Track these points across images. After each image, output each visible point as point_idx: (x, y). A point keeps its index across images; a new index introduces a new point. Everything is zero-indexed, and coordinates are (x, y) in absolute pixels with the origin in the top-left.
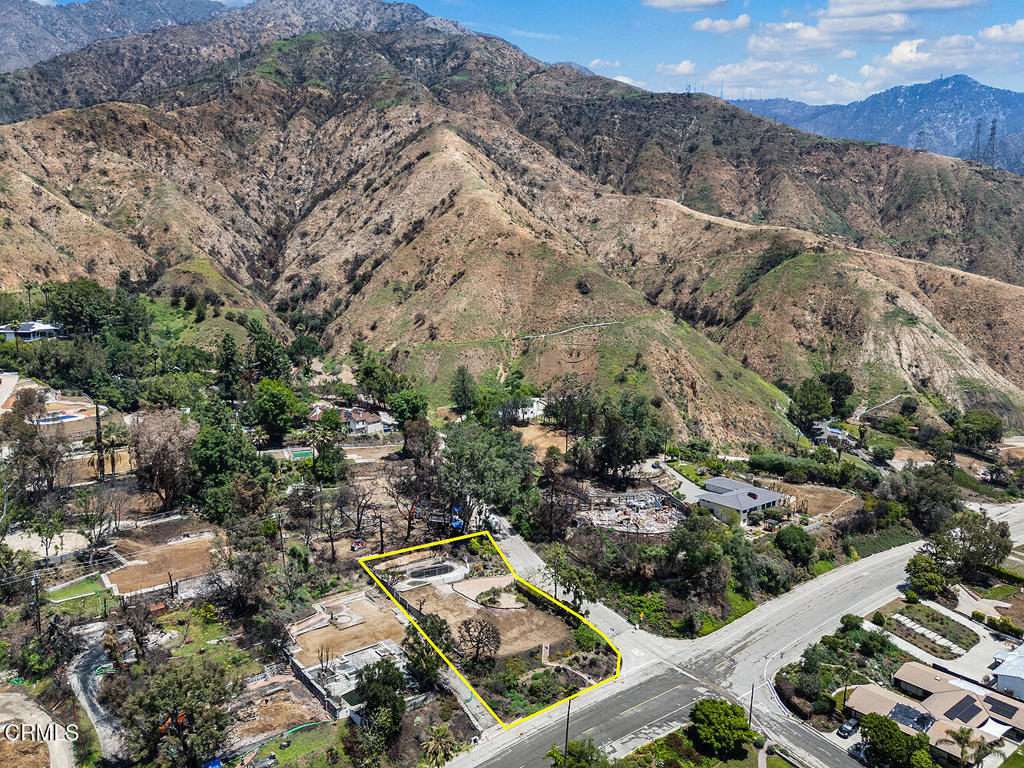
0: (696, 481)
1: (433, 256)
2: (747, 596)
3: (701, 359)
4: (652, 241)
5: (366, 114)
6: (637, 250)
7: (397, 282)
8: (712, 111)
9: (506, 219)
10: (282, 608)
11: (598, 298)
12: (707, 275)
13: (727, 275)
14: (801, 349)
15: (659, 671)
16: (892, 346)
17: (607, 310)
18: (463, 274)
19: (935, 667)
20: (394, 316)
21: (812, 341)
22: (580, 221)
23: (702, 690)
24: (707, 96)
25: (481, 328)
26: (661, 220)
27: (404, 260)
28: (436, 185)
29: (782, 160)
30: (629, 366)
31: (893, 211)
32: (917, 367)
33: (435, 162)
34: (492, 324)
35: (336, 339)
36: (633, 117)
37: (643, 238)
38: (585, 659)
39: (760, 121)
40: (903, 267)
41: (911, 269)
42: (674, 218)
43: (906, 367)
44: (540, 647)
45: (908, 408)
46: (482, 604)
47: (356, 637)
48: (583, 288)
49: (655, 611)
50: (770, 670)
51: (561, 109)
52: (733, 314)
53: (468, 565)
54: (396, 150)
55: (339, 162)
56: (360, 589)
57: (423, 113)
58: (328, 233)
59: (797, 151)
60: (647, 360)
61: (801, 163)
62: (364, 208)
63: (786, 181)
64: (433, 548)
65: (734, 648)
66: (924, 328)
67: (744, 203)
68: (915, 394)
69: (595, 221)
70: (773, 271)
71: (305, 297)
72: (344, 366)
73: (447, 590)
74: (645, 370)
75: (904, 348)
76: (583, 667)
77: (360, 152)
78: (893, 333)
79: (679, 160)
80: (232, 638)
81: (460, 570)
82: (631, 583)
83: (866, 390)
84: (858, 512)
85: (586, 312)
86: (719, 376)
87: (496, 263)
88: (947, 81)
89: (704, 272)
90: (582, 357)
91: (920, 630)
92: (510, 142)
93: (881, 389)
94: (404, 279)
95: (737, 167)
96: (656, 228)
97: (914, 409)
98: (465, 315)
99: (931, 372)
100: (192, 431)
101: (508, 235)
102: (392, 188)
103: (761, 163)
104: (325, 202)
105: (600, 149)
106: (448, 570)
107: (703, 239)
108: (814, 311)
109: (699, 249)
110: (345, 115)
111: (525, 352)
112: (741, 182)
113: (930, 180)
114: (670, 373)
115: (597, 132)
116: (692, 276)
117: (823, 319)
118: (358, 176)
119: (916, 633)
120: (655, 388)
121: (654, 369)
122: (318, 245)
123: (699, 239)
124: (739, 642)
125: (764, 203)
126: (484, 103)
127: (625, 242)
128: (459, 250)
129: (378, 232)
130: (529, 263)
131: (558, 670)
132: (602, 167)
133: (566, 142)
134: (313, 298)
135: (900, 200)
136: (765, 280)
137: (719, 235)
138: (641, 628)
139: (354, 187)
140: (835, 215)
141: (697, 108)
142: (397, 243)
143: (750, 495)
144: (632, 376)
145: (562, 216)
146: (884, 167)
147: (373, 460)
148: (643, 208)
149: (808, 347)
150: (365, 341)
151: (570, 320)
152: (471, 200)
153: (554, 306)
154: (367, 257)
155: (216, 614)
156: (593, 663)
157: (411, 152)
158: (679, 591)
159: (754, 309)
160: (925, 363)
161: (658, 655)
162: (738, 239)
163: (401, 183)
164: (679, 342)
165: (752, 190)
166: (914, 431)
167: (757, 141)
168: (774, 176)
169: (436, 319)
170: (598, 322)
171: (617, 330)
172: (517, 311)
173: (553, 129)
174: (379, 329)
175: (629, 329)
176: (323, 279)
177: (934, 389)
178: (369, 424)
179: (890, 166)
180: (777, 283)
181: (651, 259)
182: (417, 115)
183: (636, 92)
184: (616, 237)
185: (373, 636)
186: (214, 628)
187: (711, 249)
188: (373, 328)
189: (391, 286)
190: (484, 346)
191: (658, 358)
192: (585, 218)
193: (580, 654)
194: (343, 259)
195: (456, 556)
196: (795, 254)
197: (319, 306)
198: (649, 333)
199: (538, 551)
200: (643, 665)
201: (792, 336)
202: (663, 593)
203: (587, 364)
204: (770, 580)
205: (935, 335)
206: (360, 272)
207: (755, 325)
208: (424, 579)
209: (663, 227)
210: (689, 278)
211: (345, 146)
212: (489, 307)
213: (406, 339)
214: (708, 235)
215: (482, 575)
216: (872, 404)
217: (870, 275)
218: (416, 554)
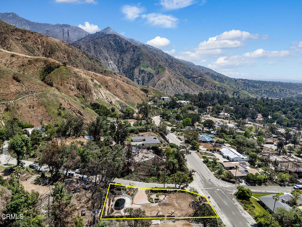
14: (76, 97)
16: (99, 93)
21: (77, 94)
38: (200, 198)
43: (105, 99)
48: (17, 79)
53: (125, 195)
59: (9, 30)
61: (13, 35)
65: (202, 177)
66: (103, 88)
70: (53, 72)
78: (98, 90)
86: (83, 108)
90: (35, 108)
91: (209, 157)
97: (114, 110)
99: (111, 100)
108: (73, 85)
109: (14, 64)
113: (55, 45)
114: (70, 110)
117: (76, 87)
121: (66, 108)
135: (48, 51)
136: (52, 75)
143: (154, 138)
160: (109, 98)
162: (30, 61)
168: (5, 38)
170: (32, 93)
177: (113, 104)
179: (41, 40)
191: (64, 105)
196: (58, 67)
199: (128, 179)
201: (72, 93)
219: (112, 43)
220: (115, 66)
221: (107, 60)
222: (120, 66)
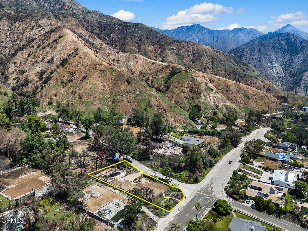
0: (178, 138)
1: (73, 71)
2: (206, 169)
3: (166, 102)
4: (137, 67)
5: (30, 21)
6: (133, 70)
7: (62, 80)
8: (145, 29)
9: (98, 59)
10: (75, 194)
11: (133, 85)
12: (155, 78)
13: (161, 78)
14: (185, 99)
15: (194, 195)
16: (208, 97)
17: (137, 88)
18: (86, 77)
19: (259, 181)
20: (63, 91)
21: (187, 96)
22: (113, 60)
23: (208, 197)
24: (143, 24)
25: (97, 94)
26: (138, 61)
27: (63, 72)
28: (68, 47)
29: (166, 45)
30: (147, 105)
31: (195, 60)
32: (215, 102)
33: (67, 39)
34: (100, 93)
35: (41, 100)
36: (122, 29)
37: (134, 66)
38: (175, 194)
39: (158, 33)
40: (205, 75)
41: (207, 76)
42: (142, 61)
43: (212, 102)
44: (162, 193)
45: (215, 114)
46: (136, 182)
47: (103, 200)
48: (128, 81)
49: (186, 177)
50: (222, 188)
51: (99, 25)
52: (165, 89)
53: (125, 171)
54: (47, 35)
55: (22, 38)
56: (95, 184)
57: (53, 22)
58: (27, 62)
59: (169, 42)
60: (152, 103)
61: (171, 46)
62: (40, 55)
63: (167, 51)
64: (111, 167)
65: (210, 184)
66: (215, 92)
67: (157, 57)
68: (216, 110)
69: (118, 61)
70: (174, 77)
71: (23, 85)
72: (47, 109)
73: (122, 180)
74: (152, 106)
75: (211, 97)
76: (175, 197)
77: (31, 34)
78: (208, 93)
79: (137, 43)
80: (63, 208)
81: (123, 173)
82: (177, 170)
83: (203, 109)
84: (220, 143)
85: (130, 89)
86: (171, 107)
87: (97, 74)
88: (195, 25)
89: (154, 77)
90: (132, 103)
91: (250, 172)
92: (85, 34)
93: (207, 109)
94: (64, 79)
95: (154, 46)
96: (138, 64)
97: (216, 114)
98: (91, 90)
99: (218, 104)
100: (24, 135)
101: (100, 64)
102: (51, 48)
103: (160, 45)
104: (22, 52)
105: (112, 38)
106: (119, 173)
107: (152, 67)
108: (187, 88)
109: (152, 70)
110: (22, 21)
111: (113, 102)
112: (155, 50)
113: (203, 52)
114: (158, 107)
115: (111, 33)
116: (151, 78)
117: (189, 90)
118: (34, 43)
119: (249, 173)
120: (155, 111)
121: (154, 106)
122: (24, 67)
123: (151, 67)
124: (210, 182)
125: (162, 57)
126: (73, 21)
127: (129, 67)
128: (83, 69)
129: (49, 62)
130: (109, 74)
131: (170, 199)
132: (114, 44)
133: (102, 36)
134: (26, 85)
135: (196, 57)
136: (173, 79)
137: (157, 66)
138: (183, 183)
139: (33, 47)
140: (181, 61)
141: (140, 28)
142: (58, 67)
143: (197, 140)
144: (148, 108)
145: (107, 59)
146: (191, 48)
147: (75, 141)
148: (133, 57)
149: (187, 98)
150: (53, 100)
151: (126, 92)
152: (84, 53)
153: (120, 87)
154: (46, 71)
155: (53, 200)
156: (177, 195)
157: (54, 36)
158: (191, 170)
159: (171, 88)
160: (217, 101)
161: (191, 190)
162: (162, 67)
163: (54, 46)
164: (159, 98)
165: (159, 53)
166: (217, 119)
167: (158, 39)
168: (164, 49)
169: (81, 92)
170: (135, 92)
171: (141, 94)
172: (107, 89)
173: (97, 31)
174: (58, 96)
175: (145, 94)
176: (29, 79)
177: (219, 108)
178: (69, 128)
179: (193, 48)
180: (176, 80)
181: (137, 73)
182: (51, 23)
183: (121, 21)
184: (125, 66)
185: (108, 198)
186: (55, 205)
187: (155, 70)
188: (56, 96)
189: (60, 81)
190: (99, 100)
191: (154, 103)
192: (115, 60)
193: (173, 193)
194: (36, 72)
195: (119, 169)
196: (180, 72)
197: (30, 88)
198: (150, 95)
199: (143, 164)
200: (189, 193)
201: (182, 95)
202: (186, 171)
203: (134, 105)
204: (211, 164)
205: (218, 94)
206: (45, 76)
207: (172, 92)
208: (113, 178)
209: (139, 63)
210: (150, 79)
211: (24, 32)
212: (98, 88)
213: (70, 99)
214: (153, 66)
215: (130, 174)
216: (206, 113)
217: (200, 78)
218: (107, 170)
219: (283, 43)
220: (281, 69)
221: (271, 63)
222: (287, 69)
